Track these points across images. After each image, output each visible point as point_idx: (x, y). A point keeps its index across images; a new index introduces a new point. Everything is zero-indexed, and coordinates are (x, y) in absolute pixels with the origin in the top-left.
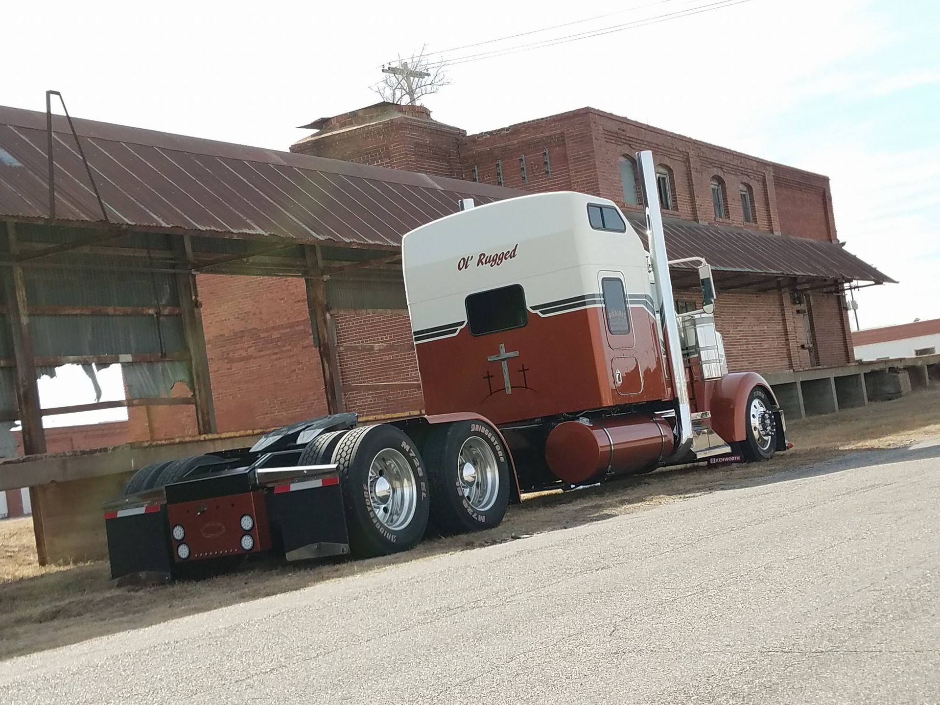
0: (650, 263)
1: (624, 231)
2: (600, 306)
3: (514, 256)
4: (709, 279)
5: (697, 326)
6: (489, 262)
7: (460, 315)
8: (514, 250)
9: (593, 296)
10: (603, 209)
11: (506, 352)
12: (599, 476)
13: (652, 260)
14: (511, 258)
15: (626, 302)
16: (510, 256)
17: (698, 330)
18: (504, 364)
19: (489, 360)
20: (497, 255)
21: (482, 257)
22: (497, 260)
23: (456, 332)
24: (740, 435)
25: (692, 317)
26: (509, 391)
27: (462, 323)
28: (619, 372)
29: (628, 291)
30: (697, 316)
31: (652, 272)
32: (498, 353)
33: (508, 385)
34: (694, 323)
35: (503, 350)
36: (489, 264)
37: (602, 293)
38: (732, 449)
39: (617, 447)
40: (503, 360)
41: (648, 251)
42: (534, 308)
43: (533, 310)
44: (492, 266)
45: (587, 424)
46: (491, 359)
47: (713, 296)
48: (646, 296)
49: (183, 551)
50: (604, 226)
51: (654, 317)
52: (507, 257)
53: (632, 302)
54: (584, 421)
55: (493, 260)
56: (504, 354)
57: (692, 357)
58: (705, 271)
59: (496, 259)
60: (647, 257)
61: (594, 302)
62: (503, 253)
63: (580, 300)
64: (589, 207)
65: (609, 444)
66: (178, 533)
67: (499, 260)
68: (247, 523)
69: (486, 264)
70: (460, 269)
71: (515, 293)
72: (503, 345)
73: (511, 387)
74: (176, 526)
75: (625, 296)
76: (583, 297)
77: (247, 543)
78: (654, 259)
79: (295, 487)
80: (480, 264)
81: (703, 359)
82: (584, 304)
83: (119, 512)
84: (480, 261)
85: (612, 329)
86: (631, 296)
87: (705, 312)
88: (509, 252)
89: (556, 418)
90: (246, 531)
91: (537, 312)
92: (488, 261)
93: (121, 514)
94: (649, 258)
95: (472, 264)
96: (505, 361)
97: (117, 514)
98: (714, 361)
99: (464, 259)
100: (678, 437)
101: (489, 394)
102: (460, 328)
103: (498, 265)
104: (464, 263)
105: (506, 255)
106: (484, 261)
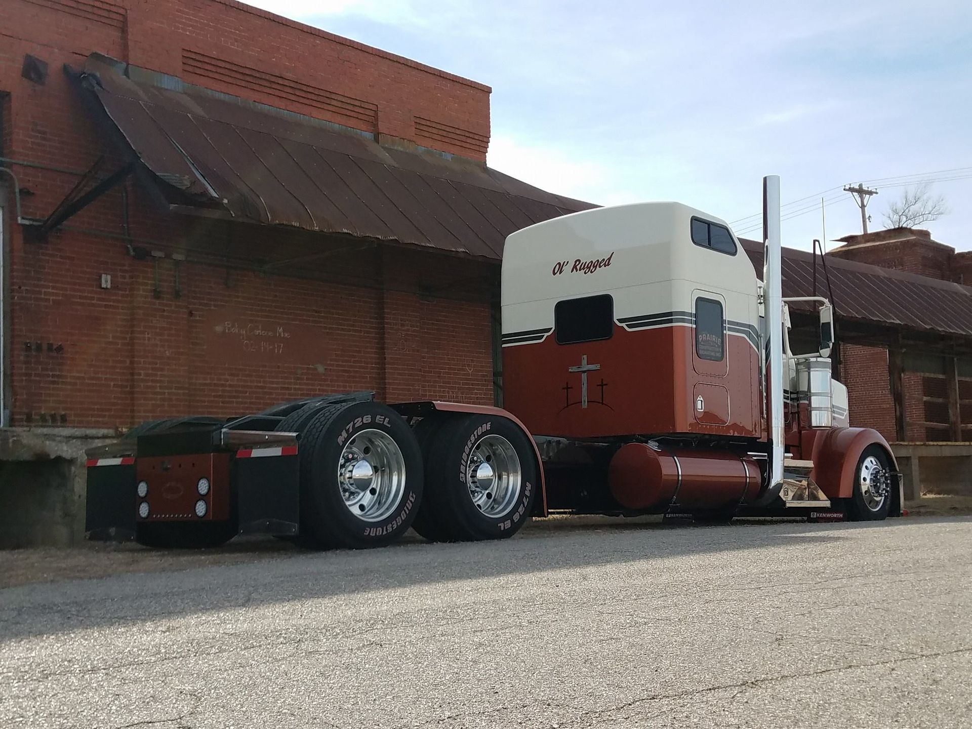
0: (762, 294)
1: (734, 253)
2: (690, 325)
3: (608, 265)
4: (829, 323)
5: (811, 369)
6: (583, 269)
7: (549, 321)
8: (609, 259)
9: (683, 313)
10: (711, 225)
11: (587, 364)
12: (660, 506)
13: (765, 292)
14: (605, 267)
15: (723, 328)
16: (605, 264)
17: (812, 373)
18: (584, 377)
19: (570, 370)
20: (592, 262)
21: (578, 263)
22: (592, 268)
23: (542, 338)
24: (845, 492)
25: (807, 360)
26: (585, 405)
27: (548, 330)
28: (701, 399)
29: (727, 316)
30: (813, 360)
31: (763, 304)
32: (579, 364)
33: (585, 398)
34: (808, 366)
35: (585, 362)
36: (583, 271)
37: (694, 312)
38: (832, 504)
39: (686, 478)
40: (584, 372)
41: (762, 280)
42: (620, 321)
43: (620, 322)
44: (585, 273)
45: (656, 448)
46: (573, 369)
47: (831, 340)
48: (749, 326)
49: (144, 510)
50: (709, 244)
51: (757, 350)
52: (602, 265)
53: (730, 329)
54: (653, 445)
55: (587, 267)
56: (585, 367)
57: (802, 402)
58: (826, 315)
59: (591, 266)
60: (760, 288)
61: (683, 321)
62: (598, 261)
63: (668, 316)
64: (694, 221)
65: (677, 474)
66: (142, 489)
67: (593, 268)
68: (203, 487)
69: (580, 270)
70: (554, 274)
71: (604, 303)
72: (585, 357)
73: (588, 402)
74: (140, 482)
75: (723, 321)
76: (670, 314)
77: (201, 508)
78: (767, 290)
79: (256, 453)
80: (575, 270)
81: (813, 406)
82: (671, 321)
83: (99, 461)
84: (575, 267)
85: (701, 352)
86: (730, 323)
87: (821, 357)
88: (604, 260)
89: (626, 439)
90: (201, 495)
91: (624, 325)
92: (582, 267)
93: (101, 462)
94: (762, 289)
95: (567, 269)
96: (586, 374)
97: (97, 463)
98: (826, 409)
99: (559, 264)
100: (766, 479)
101: (566, 406)
102: (546, 335)
103: (592, 272)
104: (559, 268)
105: (601, 263)
106: (578, 267)
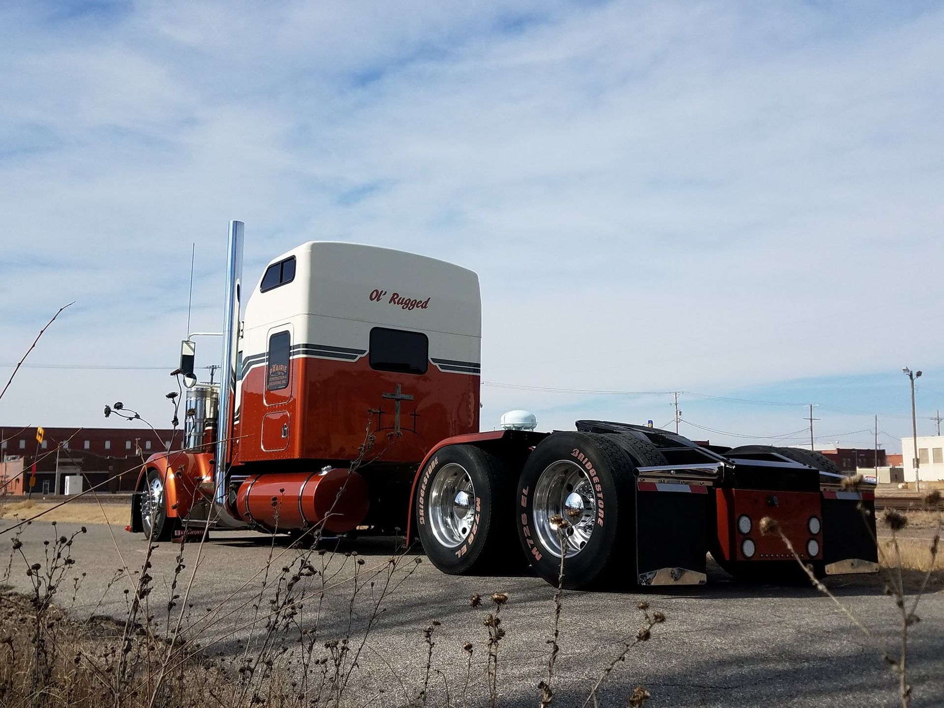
3: (425, 307)
6: (401, 304)
7: (363, 344)
8: (426, 302)
14: (422, 308)
16: (422, 306)
18: (398, 404)
19: (383, 395)
20: (409, 300)
21: (396, 296)
22: (409, 305)
23: (355, 358)
26: (398, 430)
27: (363, 352)
32: (394, 391)
33: (398, 424)
35: (399, 390)
36: (400, 306)
40: (398, 400)
42: (434, 360)
43: (434, 362)
44: (403, 308)
46: (386, 395)
52: (419, 305)
55: (405, 303)
56: (399, 394)
59: (409, 303)
62: (416, 300)
67: (411, 306)
69: (398, 304)
70: (371, 299)
71: (421, 340)
72: (399, 385)
73: (401, 428)
79: (840, 495)
80: (393, 302)
84: (392, 299)
88: (421, 302)
90: (812, 535)
91: (437, 365)
92: (400, 302)
95: (385, 299)
96: (399, 402)
99: (377, 291)
101: (378, 429)
102: (359, 356)
103: (409, 309)
104: (377, 295)
105: (418, 303)
106: (396, 300)
